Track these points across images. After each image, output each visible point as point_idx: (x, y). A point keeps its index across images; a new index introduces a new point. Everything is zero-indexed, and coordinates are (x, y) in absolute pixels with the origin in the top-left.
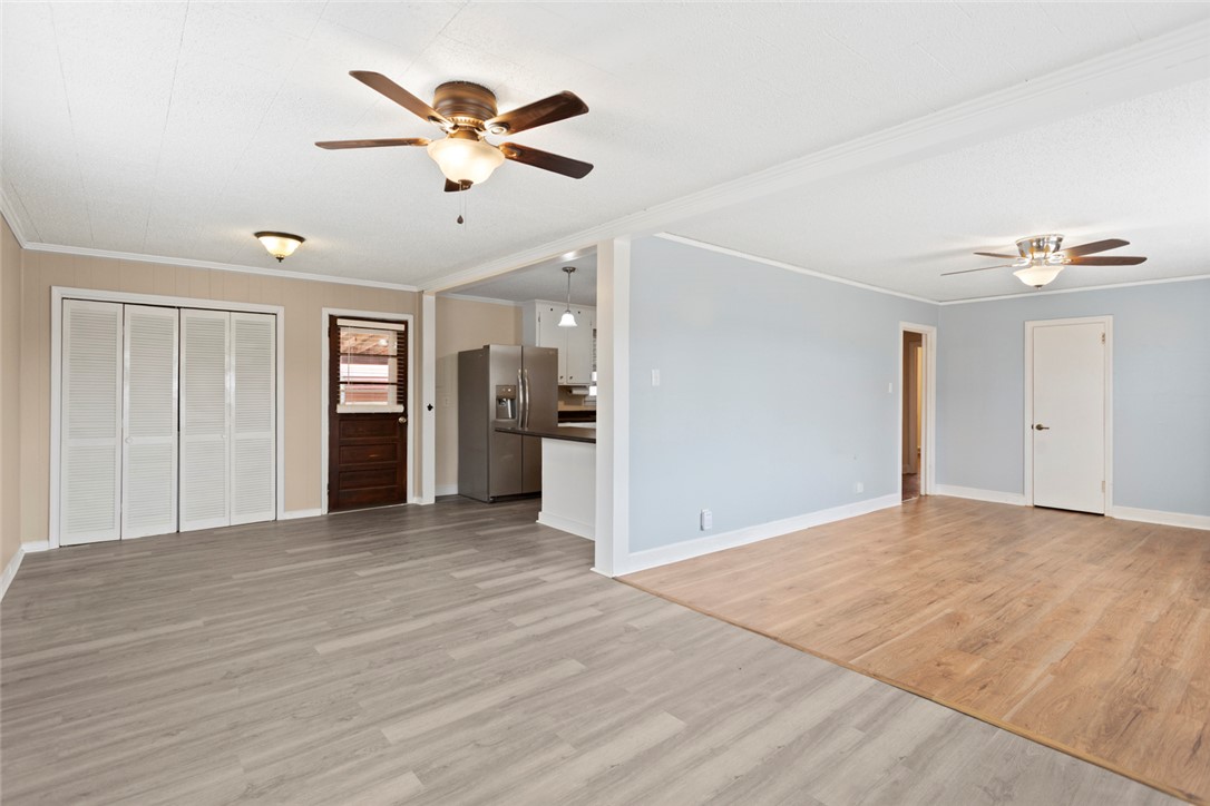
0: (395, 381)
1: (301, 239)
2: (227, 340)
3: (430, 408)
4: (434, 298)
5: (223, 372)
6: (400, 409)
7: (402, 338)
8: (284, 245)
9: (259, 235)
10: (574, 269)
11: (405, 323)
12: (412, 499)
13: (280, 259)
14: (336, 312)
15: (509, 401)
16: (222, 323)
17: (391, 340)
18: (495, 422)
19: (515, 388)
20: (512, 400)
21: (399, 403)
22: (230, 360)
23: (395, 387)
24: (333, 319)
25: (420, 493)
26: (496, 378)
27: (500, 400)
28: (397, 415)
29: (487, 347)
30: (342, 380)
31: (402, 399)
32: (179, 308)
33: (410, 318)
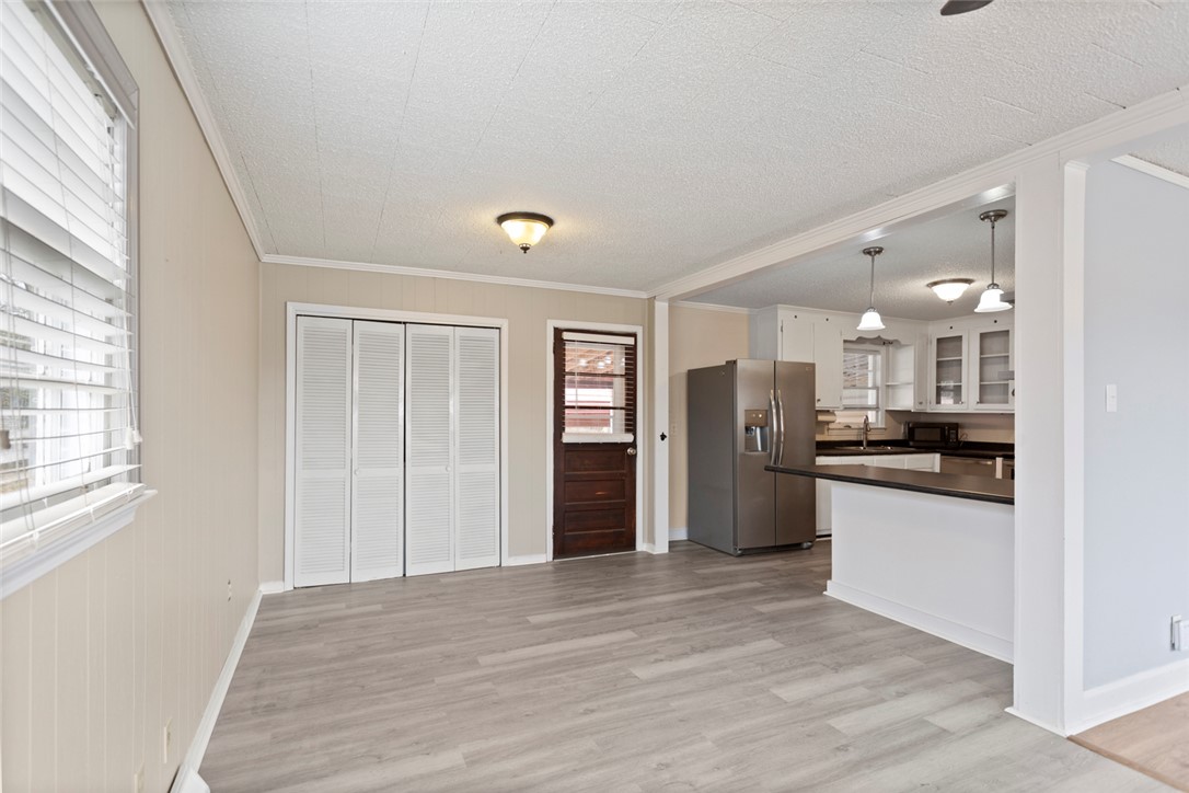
0: (623, 405)
1: (549, 221)
2: (451, 359)
3: (663, 437)
4: (667, 304)
5: (447, 397)
6: (629, 438)
7: (631, 352)
8: (530, 230)
9: (502, 219)
10: (880, 251)
11: (634, 335)
12: (641, 546)
13: (525, 249)
14: (562, 324)
15: (758, 430)
16: (445, 340)
17: (618, 356)
18: (743, 455)
19: (768, 413)
20: (762, 428)
21: (627, 431)
22: (454, 382)
23: (623, 411)
24: (558, 332)
25: (651, 539)
26: (745, 402)
27: (748, 429)
28: (625, 446)
29: (735, 362)
30: (567, 404)
31: (631, 426)
32: (405, 323)
33: (639, 330)
